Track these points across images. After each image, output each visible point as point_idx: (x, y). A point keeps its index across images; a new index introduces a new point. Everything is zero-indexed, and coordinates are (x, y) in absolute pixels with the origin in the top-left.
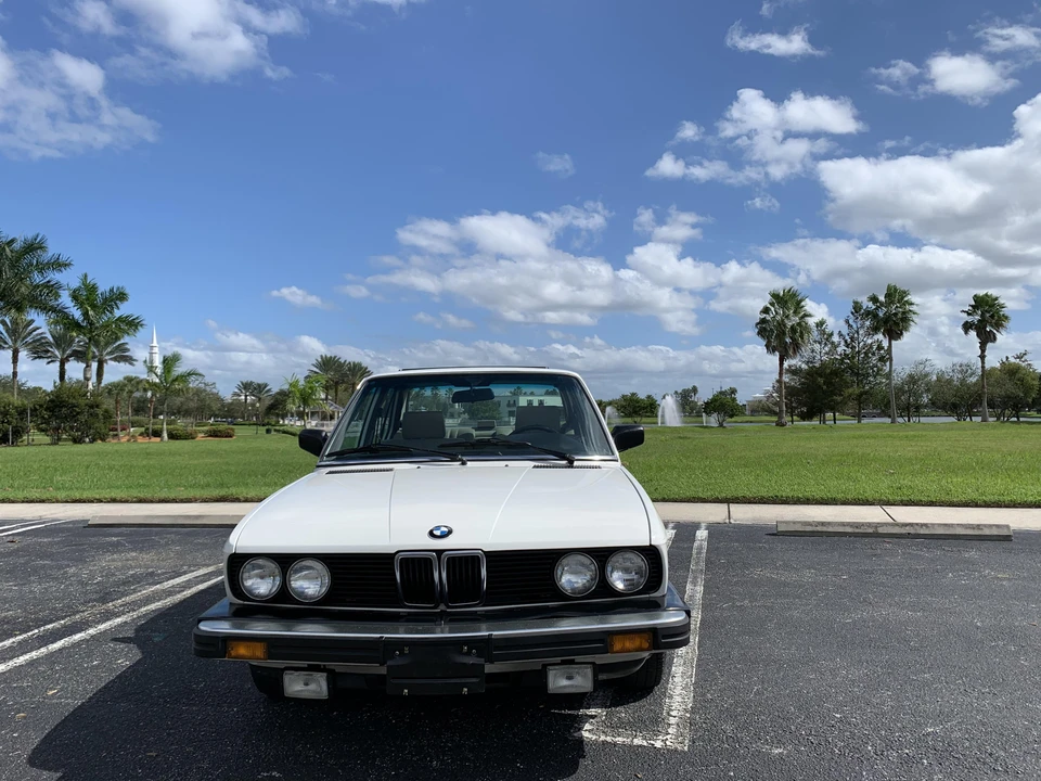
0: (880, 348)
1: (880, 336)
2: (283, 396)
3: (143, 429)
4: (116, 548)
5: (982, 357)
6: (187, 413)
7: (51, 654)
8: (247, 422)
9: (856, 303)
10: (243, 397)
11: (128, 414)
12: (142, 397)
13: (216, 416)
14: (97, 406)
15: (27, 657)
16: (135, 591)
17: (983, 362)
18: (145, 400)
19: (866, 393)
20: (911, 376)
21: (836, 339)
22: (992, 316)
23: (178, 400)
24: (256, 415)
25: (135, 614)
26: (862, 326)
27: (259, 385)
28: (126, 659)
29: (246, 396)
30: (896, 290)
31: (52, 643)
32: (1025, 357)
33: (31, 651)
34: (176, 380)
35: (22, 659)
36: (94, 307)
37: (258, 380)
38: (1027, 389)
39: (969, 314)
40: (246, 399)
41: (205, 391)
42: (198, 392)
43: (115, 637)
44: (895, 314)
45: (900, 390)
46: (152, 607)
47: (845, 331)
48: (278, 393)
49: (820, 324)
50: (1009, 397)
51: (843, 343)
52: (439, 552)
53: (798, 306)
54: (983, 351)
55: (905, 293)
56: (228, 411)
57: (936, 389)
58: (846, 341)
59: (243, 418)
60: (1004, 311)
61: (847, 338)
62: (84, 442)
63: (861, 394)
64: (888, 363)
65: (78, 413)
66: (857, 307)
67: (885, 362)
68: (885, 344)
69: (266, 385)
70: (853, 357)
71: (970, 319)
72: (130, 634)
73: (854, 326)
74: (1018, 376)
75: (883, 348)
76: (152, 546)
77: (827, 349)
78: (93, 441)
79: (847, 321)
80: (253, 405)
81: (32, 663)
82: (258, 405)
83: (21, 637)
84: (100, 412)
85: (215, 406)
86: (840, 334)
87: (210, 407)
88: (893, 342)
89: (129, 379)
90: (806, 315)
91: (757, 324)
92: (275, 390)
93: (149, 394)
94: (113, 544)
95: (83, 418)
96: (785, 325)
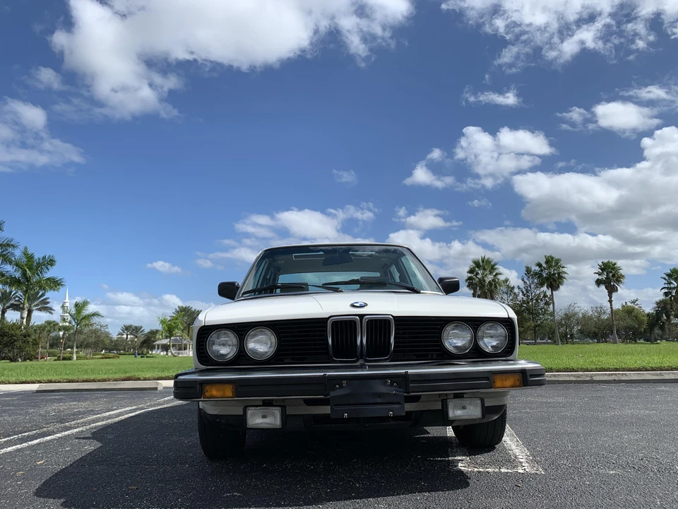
0: (545, 296)
1: (545, 288)
2: (154, 333)
3: (56, 358)
4: (59, 401)
5: (610, 301)
6: (88, 346)
7: (33, 446)
8: (127, 353)
9: (527, 268)
10: (125, 336)
11: (45, 348)
12: (56, 336)
13: (106, 349)
14: (29, 336)
15: (14, 447)
16: (82, 418)
17: (611, 305)
18: (58, 338)
19: (539, 326)
20: (566, 315)
21: (516, 290)
22: (613, 276)
23: (82, 337)
24: (133, 348)
25: (88, 427)
26: (533, 283)
27: (136, 327)
28: (91, 446)
29: (127, 335)
30: (552, 258)
31: (30, 441)
32: (637, 302)
33: (15, 445)
34: (84, 318)
35: (9, 449)
36: (30, 269)
37: (135, 324)
38: (641, 323)
39: (599, 275)
40: (127, 338)
41: (100, 330)
42: (95, 332)
43: (77, 437)
44: (554, 274)
45: (560, 324)
46: (100, 424)
47: (522, 285)
48: (149, 333)
49: (507, 280)
50: (629, 328)
51: (521, 294)
52: (361, 316)
53: (493, 268)
54: (611, 298)
55: (558, 261)
56: (114, 346)
57: (583, 323)
58: (523, 292)
59: (124, 350)
60: (621, 272)
61: (524, 290)
62: (18, 361)
63: (536, 326)
64: (551, 306)
65: (15, 341)
66: (528, 270)
67: (549, 305)
68: (549, 293)
69: (141, 327)
70: (528, 303)
71: (600, 277)
72: (89, 435)
73: (528, 283)
74: (633, 314)
75: (547, 296)
76: (86, 399)
77: (511, 297)
78: (25, 360)
79: (523, 280)
80: (132, 341)
81: (18, 450)
82: (136, 339)
83: (6, 439)
84: (30, 340)
85: (107, 342)
86: (519, 288)
87: (103, 341)
88: (554, 292)
89: (49, 323)
90: (497, 274)
91: (466, 280)
92: (147, 330)
93: (61, 333)
94: (57, 399)
95: (18, 344)
96: (484, 281)
